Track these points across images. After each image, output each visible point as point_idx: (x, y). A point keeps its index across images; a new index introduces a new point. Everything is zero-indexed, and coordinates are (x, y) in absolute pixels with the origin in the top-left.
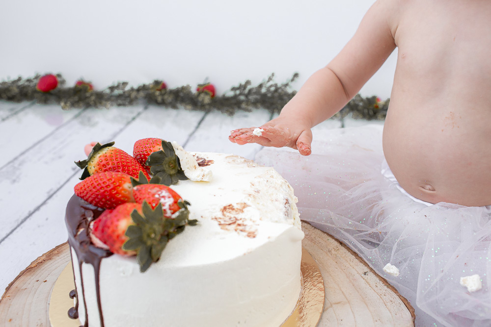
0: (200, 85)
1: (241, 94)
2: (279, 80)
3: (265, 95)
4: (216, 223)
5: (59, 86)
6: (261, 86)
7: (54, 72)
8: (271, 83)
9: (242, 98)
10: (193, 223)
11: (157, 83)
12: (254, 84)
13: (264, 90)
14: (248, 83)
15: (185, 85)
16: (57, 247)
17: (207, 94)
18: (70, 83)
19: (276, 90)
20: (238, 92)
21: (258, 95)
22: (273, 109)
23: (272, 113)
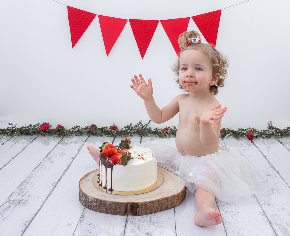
0: (111, 126)
1: (128, 129)
2: (144, 123)
3: (138, 129)
4: (137, 158)
6: (136, 126)
8: (140, 124)
9: (129, 131)
10: (132, 158)
11: (93, 126)
12: (134, 125)
13: (137, 128)
14: (131, 125)
15: (105, 126)
16: (87, 174)
17: (114, 130)
19: (142, 127)
20: (127, 129)
21: (135, 129)
22: (142, 135)
23: (142, 137)
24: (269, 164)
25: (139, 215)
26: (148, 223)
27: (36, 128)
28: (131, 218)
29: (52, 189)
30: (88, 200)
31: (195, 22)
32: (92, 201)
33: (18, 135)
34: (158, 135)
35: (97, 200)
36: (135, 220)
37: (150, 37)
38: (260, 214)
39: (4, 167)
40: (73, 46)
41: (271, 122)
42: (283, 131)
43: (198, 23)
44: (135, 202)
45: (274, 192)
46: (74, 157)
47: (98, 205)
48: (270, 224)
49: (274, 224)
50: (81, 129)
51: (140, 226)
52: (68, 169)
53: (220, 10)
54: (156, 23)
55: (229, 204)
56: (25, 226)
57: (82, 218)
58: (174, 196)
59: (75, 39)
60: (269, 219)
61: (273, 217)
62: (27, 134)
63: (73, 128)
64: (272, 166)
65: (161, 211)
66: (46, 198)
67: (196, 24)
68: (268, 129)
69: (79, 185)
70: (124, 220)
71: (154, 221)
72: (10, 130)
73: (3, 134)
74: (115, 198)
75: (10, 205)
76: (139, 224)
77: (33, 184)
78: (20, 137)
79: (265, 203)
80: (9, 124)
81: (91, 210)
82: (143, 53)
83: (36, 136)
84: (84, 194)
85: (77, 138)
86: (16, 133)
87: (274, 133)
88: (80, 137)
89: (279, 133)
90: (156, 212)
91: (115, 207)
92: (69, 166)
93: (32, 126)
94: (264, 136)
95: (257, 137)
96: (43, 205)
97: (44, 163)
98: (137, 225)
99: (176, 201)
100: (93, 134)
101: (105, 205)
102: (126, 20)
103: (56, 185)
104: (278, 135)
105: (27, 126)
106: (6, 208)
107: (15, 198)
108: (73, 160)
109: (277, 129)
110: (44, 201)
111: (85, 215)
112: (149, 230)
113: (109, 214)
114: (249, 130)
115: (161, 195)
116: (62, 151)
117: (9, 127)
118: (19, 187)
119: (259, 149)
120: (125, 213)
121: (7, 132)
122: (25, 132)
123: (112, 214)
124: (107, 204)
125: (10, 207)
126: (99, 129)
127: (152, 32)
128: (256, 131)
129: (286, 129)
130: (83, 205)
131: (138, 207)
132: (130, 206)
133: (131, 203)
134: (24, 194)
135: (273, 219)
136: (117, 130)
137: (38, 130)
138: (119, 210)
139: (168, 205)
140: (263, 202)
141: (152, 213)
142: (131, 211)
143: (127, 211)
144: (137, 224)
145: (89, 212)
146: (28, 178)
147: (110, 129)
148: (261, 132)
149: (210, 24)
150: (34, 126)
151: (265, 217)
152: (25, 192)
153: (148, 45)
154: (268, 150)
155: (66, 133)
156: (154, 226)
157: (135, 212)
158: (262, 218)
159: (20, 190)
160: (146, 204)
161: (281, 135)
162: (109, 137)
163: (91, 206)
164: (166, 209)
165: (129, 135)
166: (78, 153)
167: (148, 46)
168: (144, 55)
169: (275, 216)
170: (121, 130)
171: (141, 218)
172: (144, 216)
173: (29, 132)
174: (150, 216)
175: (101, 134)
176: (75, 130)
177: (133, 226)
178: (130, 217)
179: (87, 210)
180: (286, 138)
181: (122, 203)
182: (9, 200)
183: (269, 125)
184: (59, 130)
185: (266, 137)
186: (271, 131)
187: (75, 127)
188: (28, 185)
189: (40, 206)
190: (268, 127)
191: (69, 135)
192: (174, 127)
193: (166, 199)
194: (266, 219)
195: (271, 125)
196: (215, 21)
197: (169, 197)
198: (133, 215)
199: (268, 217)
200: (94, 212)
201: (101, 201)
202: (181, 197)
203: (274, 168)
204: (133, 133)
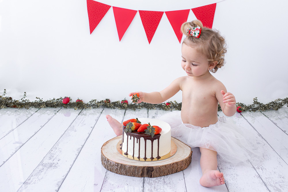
0: (122, 100)
5: (70, 102)
7: (68, 97)
9: (137, 105)
11: (107, 100)
15: (117, 100)
16: (107, 141)
17: (125, 103)
18: (74, 100)
21: (143, 103)
22: (148, 108)
23: (148, 109)
24: (258, 133)
25: (154, 177)
26: (162, 184)
27: (58, 101)
28: (148, 180)
29: (78, 154)
30: (110, 164)
31: (194, 13)
32: (113, 165)
33: (44, 107)
34: (162, 108)
35: (118, 164)
36: (151, 182)
37: (156, 26)
38: (255, 176)
39: (34, 135)
40: (91, 32)
41: (256, 98)
42: (266, 105)
43: (196, 14)
44: (150, 166)
45: (265, 157)
46: (93, 127)
47: (119, 168)
48: (266, 185)
49: (269, 185)
50: (97, 103)
51: (156, 186)
52: (89, 137)
53: (216, 4)
54: (161, 14)
55: (228, 168)
56: (57, 186)
57: (106, 179)
58: (183, 161)
59: (93, 27)
60: (264, 181)
61: (267, 179)
62: (51, 107)
63: (90, 102)
64: (260, 135)
65: (172, 173)
66: (73, 162)
67: (195, 15)
68: (253, 104)
69: (102, 151)
70: (142, 181)
71: (167, 183)
72: (37, 103)
73: (31, 106)
74: (133, 162)
75: (43, 167)
76: (155, 184)
77: (61, 150)
78: (45, 109)
79: (259, 167)
80: (37, 98)
81: (112, 172)
82: (150, 39)
83: (59, 108)
84: (107, 159)
85: (94, 110)
86: (43, 106)
87: (258, 107)
88: (97, 109)
89: (263, 107)
90: (168, 175)
91: (134, 170)
92: (90, 135)
93: (55, 100)
94: (250, 110)
95: (244, 110)
96: (71, 168)
97: (68, 132)
98: (153, 186)
99: (184, 165)
100: (108, 107)
101: (125, 168)
102: (136, 11)
103: (81, 151)
104: (263, 108)
105: (51, 100)
106: (40, 170)
107: (46, 161)
108: (93, 129)
109: (261, 104)
110: (72, 164)
111: (108, 177)
112: (164, 190)
113: (128, 176)
114: (238, 104)
115: (172, 160)
116: (82, 122)
117: (36, 101)
118: (49, 152)
119: (247, 121)
120: (142, 175)
121: (35, 105)
122: (50, 105)
123: (131, 176)
124: (127, 168)
125: (43, 169)
126: (113, 103)
127: (158, 22)
128: (243, 106)
129: (269, 104)
130: (105, 168)
131: (154, 170)
132: (146, 170)
133: (147, 167)
134: (54, 158)
135: (268, 181)
136: (127, 104)
137: (60, 103)
138: (137, 173)
139: (178, 169)
140: (257, 166)
141: (164, 176)
142: (147, 174)
143: (144, 174)
144: (153, 184)
145: (111, 175)
146: (56, 145)
147: (122, 103)
148: (248, 106)
149: (206, 15)
150: (57, 99)
151: (260, 179)
152: (55, 156)
153: (155, 32)
154: (253, 121)
155: (85, 106)
156: (168, 186)
157: (151, 174)
158: (258, 180)
159: (50, 154)
160: (160, 168)
161: (264, 109)
162: (121, 109)
163: (113, 169)
164: (177, 172)
165: (138, 108)
166: (96, 123)
167: (154, 34)
168: (151, 40)
169: (269, 178)
170: (131, 104)
171: (156, 179)
172: (158, 177)
173: (53, 105)
174: (163, 178)
175: (114, 107)
176: (92, 103)
177: (150, 186)
178: (146, 179)
179: (109, 172)
180: (268, 111)
181: (140, 167)
182: (41, 163)
183: (254, 100)
184: (79, 104)
185: (252, 110)
186: (256, 106)
187: (92, 101)
188: (57, 150)
189: (69, 169)
190: (253, 102)
191: (88, 108)
192: (175, 101)
193: (177, 163)
194: (261, 181)
195: (256, 101)
196: (211, 13)
197: (179, 162)
198: (148, 177)
199: (262, 179)
200: (115, 174)
201: (121, 165)
202: (188, 162)
203: (262, 137)
204: (141, 106)
